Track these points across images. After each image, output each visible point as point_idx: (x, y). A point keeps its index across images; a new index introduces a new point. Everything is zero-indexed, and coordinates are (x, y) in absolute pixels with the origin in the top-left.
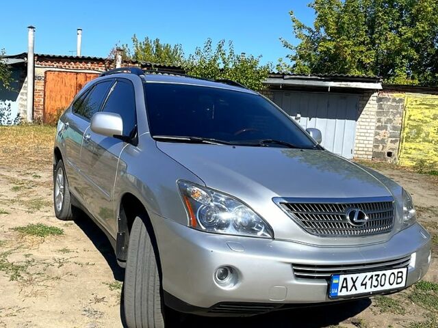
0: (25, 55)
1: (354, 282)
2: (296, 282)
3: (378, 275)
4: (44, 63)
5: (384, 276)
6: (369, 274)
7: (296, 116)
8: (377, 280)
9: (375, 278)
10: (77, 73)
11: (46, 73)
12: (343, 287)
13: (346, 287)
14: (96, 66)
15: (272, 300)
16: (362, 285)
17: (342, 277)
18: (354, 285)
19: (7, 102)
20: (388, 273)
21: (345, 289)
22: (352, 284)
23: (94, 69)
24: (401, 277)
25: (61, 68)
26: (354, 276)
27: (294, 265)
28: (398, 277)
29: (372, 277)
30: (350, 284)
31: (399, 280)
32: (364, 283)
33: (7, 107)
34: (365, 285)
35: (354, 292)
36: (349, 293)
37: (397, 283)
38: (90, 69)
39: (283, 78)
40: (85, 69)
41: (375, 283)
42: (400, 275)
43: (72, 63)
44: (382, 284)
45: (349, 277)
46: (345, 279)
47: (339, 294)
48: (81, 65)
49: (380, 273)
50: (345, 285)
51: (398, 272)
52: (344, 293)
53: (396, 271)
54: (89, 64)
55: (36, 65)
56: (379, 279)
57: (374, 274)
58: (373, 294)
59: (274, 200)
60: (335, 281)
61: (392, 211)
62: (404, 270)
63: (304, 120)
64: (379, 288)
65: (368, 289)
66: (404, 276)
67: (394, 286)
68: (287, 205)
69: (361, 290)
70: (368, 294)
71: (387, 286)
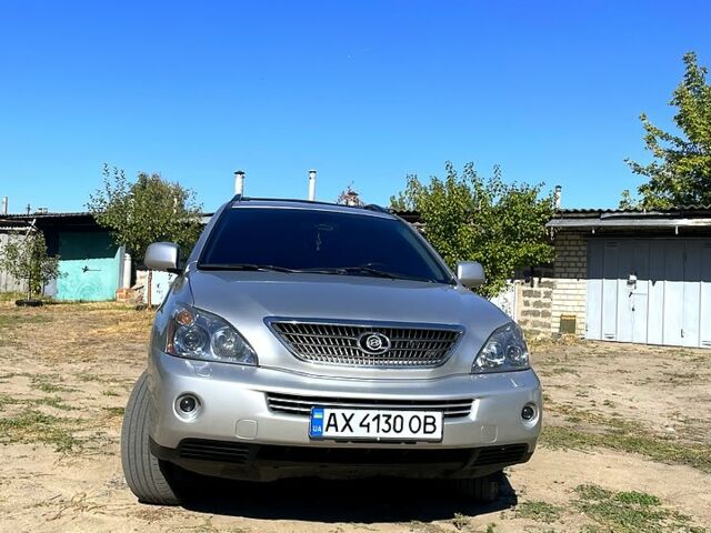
1: (348, 421)
2: (269, 415)
3: (389, 417)
5: (399, 420)
6: (373, 413)
7: (628, 278)
8: (387, 422)
9: (383, 419)
12: (329, 425)
13: (335, 425)
15: (239, 438)
16: (361, 425)
17: (327, 412)
18: (347, 424)
20: (407, 415)
21: (334, 428)
22: (351, 423)
24: (433, 424)
26: (348, 413)
27: (269, 394)
28: (426, 424)
29: (378, 417)
30: (341, 423)
31: (430, 428)
32: (365, 423)
34: (368, 426)
35: (347, 433)
36: (340, 434)
37: (425, 432)
39: (598, 217)
41: (386, 427)
42: (430, 420)
44: (398, 428)
45: (338, 412)
46: (334, 415)
47: (325, 434)
49: (393, 413)
50: (332, 422)
51: (426, 417)
52: (332, 432)
53: (422, 415)
56: (391, 421)
57: (381, 413)
58: (383, 441)
59: (266, 320)
60: (317, 416)
61: (449, 343)
62: (438, 415)
63: (642, 285)
64: (392, 435)
65: (373, 434)
66: (438, 423)
67: (421, 435)
68: (280, 325)
69: (360, 433)
70: (373, 441)
71: (406, 434)
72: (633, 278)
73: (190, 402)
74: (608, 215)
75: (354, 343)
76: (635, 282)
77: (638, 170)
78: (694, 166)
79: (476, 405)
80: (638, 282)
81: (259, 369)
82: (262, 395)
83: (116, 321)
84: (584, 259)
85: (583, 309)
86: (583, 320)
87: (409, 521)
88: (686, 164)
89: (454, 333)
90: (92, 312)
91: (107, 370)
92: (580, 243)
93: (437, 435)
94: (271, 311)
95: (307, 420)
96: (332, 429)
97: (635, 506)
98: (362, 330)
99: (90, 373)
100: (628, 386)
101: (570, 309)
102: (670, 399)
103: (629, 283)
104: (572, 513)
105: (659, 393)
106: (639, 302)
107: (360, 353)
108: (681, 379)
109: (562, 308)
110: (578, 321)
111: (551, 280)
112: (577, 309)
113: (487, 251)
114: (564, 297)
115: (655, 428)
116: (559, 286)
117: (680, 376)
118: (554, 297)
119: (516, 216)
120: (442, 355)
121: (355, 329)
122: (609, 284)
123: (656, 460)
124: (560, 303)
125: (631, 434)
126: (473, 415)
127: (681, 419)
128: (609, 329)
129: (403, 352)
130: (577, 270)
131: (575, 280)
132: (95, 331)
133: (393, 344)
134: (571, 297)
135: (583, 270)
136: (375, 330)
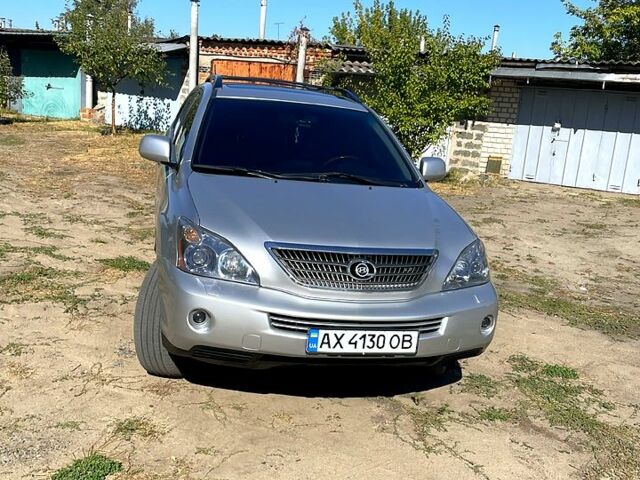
0: (187, 39)
1: (339, 340)
2: (271, 332)
3: (374, 336)
4: (210, 49)
5: (381, 339)
6: (360, 333)
7: (553, 125)
8: (371, 340)
9: (368, 338)
10: (250, 63)
11: (212, 62)
12: (323, 343)
13: (328, 343)
14: (274, 52)
15: (246, 348)
16: (350, 343)
17: (322, 332)
18: (338, 342)
19: (166, 101)
20: (389, 334)
21: (327, 345)
22: (341, 341)
23: (271, 57)
24: (410, 341)
25: (231, 55)
26: (339, 333)
27: (271, 314)
28: (404, 341)
29: (364, 336)
30: (333, 341)
31: (407, 344)
32: (353, 341)
33: (165, 107)
34: (355, 343)
35: (338, 350)
36: (332, 350)
37: (403, 348)
38: (266, 57)
39: (534, 67)
40: (261, 56)
41: (371, 344)
42: (407, 338)
43: (244, 49)
44: (380, 345)
45: (331, 333)
46: (327, 335)
47: (319, 350)
48: (256, 51)
49: (377, 333)
50: (326, 341)
51: (404, 336)
52: (325, 349)
53: (400, 334)
54: (266, 50)
55: (201, 52)
56: (375, 340)
57: (368, 333)
58: (367, 355)
59: (266, 245)
60: (313, 335)
61: (426, 267)
62: (414, 334)
63: (565, 132)
64: (375, 350)
65: (360, 350)
66: (414, 341)
67: (399, 350)
68: (279, 251)
69: (349, 349)
70: (360, 355)
71: (387, 349)
72: (557, 125)
73: (201, 315)
74: (542, 66)
75: (344, 269)
76: (558, 129)
77: (572, 11)
78: (626, 17)
79: (445, 321)
80: (562, 129)
81: (261, 289)
82: (265, 315)
83: (85, 147)
84: (515, 106)
85: (509, 151)
86: (507, 162)
87: (376, 396)
88: (618, 14)
89: (430, 257)
90: (61, 134)
91: (88, 210)
92: (514, 90)
93: (412, 350)
94: (271, 237)
95: (304, 337)
96: (325, 346)
97: (558, 380)
98: (351, 256)
99: (73, 212)
100: (547, 238)
101: (498, 151)
102: (582, 253)
103: (553, 130)
104: (507, 388)
105: (573, 246)
106: (560, 147)
107: (350, 278)
108: (592, 230)
109: (490, 150)
110: (503, 162)
111: (483, 123)
112: (504, 151)
113: (431, 103)
114: (493, 140)
115: (572, 288)
116: (490, 130)
117: (591, 227)
118: (485, 139)
119: (462, 70)
120: (418, 278)
121: (345, 255)
122: (535, 130)
123: (573, 324)
124: (490, 145)
125: (550, 294)
126: (442, 330)
127: (592, 277)
128: (530, 171)
129: (386, 277)
130: (508, 115)
131: (505, 125)
132: (67, 159)
133: (378, 270)
134: (499, 140)
135: (514, 116)
136: (362, 256)
